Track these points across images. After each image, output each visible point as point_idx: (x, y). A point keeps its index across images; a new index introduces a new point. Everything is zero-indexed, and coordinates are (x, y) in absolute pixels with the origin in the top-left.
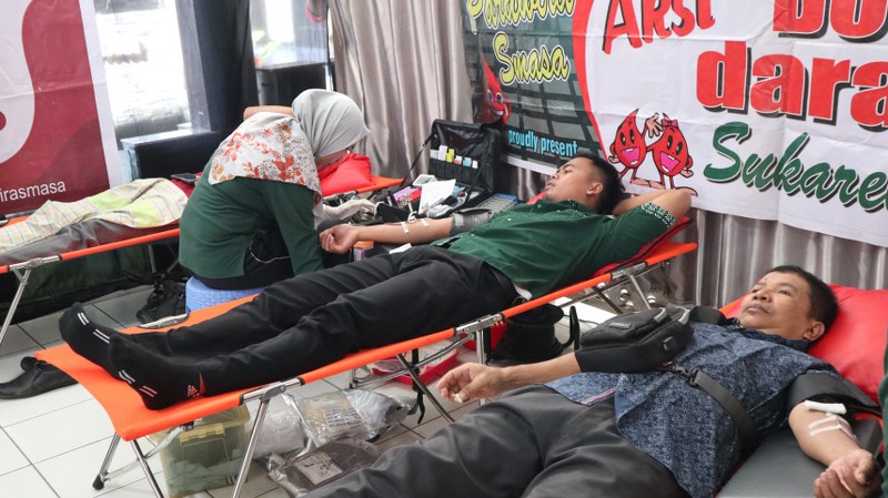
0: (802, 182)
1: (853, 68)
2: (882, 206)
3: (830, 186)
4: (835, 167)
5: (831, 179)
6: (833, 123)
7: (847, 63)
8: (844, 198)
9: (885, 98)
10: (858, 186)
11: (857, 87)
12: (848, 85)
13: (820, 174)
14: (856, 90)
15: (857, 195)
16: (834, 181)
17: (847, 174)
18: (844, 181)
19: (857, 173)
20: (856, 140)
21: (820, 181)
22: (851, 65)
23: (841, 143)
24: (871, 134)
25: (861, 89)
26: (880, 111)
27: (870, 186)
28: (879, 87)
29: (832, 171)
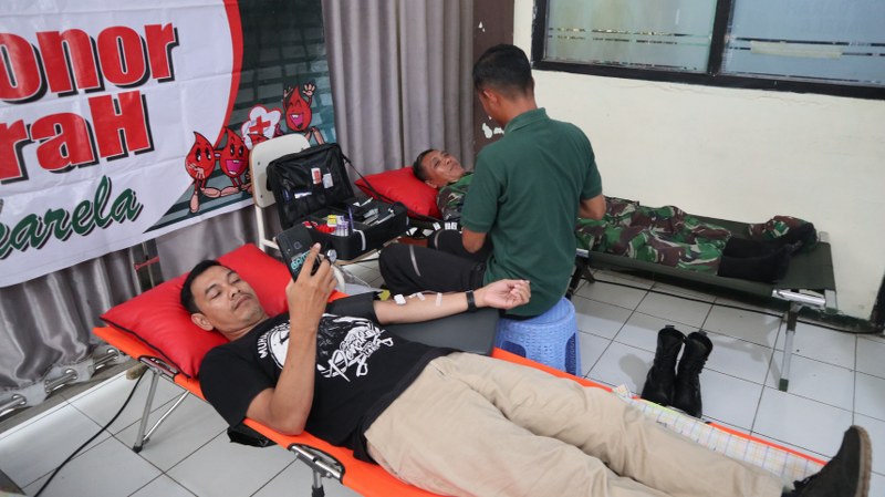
0: (12, 241)
1: (28, 126)
2: (94, 226)
3: (42, 232)
4: (41, 213)
5: (41, 225)
6: (25, 177)
7: (20, 123)
8: (59, 235)
9: (65, 143)
10: (70, 220)
11: (37, 141)
12: (29, 142)
13: (29, 226)
14: (37, 144)
15: (72, 227)
16: (44, 226)
17: (56, 215)
18: (55, 222)
19: (65, 210)
20: (51, 185)
21: (31, 231)
22: (26, 123)
23: (39, 193)
24: (64, 175)
25: (41, 141)
26: (65, 155)
27: (79, 215)
28: (57, 136)
29: (40, 219)
